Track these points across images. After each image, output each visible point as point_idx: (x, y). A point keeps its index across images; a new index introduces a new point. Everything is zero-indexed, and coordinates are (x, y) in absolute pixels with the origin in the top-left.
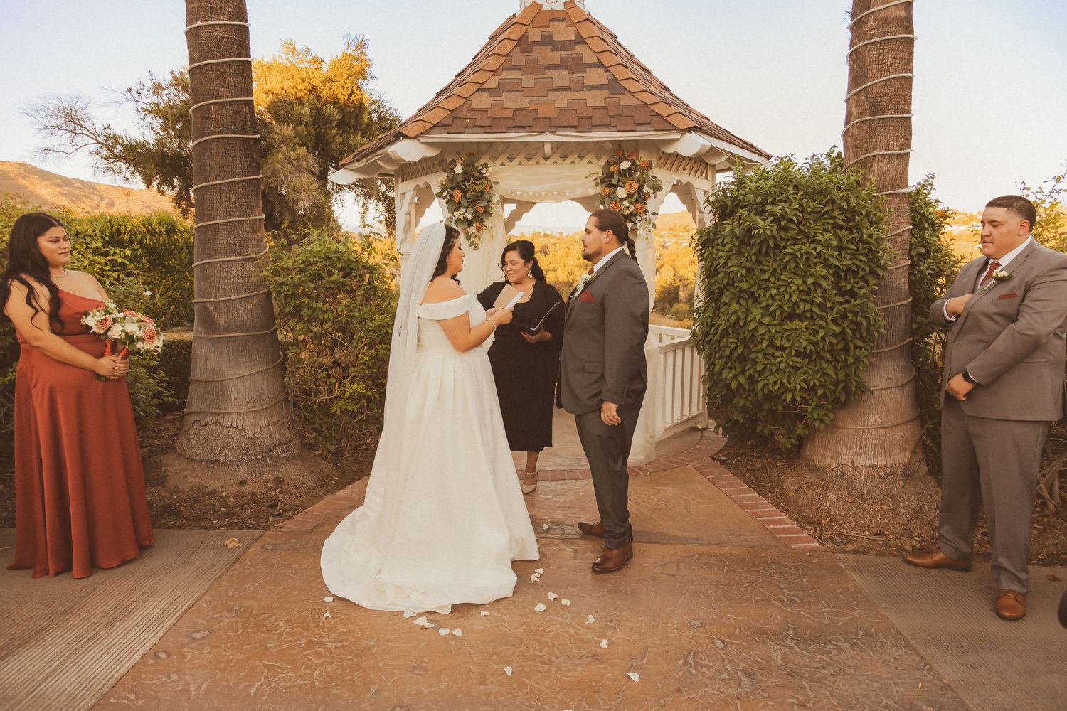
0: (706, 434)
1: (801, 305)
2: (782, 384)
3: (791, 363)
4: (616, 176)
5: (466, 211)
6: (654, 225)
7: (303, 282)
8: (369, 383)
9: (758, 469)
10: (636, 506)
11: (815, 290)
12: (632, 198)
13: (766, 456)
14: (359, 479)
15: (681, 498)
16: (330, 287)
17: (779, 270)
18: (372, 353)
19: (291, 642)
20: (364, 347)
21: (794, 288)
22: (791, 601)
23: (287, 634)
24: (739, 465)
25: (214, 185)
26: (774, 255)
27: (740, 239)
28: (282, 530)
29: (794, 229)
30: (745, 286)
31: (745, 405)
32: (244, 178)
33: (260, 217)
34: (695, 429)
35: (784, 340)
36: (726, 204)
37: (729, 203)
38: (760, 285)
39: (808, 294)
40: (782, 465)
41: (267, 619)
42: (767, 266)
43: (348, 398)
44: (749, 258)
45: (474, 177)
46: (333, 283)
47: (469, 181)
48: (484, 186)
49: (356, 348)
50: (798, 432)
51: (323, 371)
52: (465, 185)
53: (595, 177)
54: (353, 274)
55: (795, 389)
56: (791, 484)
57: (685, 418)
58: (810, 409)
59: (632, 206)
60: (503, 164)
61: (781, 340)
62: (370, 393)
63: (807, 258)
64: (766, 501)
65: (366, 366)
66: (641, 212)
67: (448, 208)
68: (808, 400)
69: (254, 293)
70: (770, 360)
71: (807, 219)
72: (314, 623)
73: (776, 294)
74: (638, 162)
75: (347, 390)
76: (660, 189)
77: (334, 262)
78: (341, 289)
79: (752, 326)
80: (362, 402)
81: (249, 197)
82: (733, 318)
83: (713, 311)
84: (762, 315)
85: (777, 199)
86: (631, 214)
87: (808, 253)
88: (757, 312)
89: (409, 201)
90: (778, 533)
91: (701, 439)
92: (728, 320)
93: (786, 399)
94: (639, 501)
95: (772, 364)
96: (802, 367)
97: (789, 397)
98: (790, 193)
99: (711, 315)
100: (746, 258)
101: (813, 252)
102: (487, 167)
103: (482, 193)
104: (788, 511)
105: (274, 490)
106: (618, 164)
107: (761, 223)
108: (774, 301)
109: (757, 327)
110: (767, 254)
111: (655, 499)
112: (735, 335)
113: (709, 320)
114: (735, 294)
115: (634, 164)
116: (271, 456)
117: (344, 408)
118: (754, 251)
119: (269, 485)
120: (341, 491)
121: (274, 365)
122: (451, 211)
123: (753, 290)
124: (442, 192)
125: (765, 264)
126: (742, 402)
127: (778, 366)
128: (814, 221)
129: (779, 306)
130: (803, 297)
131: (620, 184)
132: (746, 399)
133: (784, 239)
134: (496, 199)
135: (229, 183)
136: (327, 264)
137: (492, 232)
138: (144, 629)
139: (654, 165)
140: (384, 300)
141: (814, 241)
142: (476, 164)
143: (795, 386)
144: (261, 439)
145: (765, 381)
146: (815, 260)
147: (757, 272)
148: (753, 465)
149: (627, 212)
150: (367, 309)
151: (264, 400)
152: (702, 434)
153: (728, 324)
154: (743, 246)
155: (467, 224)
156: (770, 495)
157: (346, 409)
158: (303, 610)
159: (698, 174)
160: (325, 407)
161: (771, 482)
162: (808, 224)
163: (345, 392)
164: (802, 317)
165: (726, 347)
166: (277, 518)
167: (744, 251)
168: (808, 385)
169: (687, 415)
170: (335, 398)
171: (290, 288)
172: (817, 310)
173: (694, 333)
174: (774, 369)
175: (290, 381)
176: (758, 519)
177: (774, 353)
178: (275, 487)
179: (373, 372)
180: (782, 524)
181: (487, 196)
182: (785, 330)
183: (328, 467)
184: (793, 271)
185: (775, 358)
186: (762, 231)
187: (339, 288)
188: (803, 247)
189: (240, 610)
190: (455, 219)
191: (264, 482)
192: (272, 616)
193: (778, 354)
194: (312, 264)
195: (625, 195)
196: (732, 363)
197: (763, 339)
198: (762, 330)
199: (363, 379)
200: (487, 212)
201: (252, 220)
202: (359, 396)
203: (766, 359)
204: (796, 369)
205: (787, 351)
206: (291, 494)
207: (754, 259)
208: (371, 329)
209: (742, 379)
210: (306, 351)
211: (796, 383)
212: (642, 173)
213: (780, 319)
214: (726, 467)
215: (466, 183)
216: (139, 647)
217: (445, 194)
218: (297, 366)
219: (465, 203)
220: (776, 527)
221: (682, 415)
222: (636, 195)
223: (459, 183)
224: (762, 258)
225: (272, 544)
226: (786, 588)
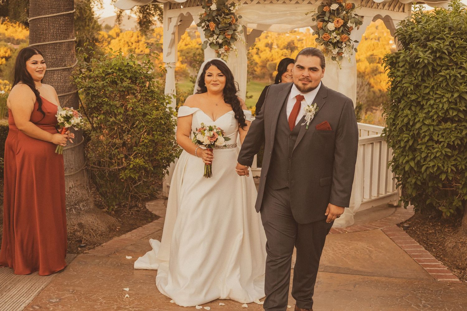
0: (399, 210)
1: (451, 112)
2: (439, 168)
3: (444, 153)
4: (328, 14)
5: (218, 37)
6: (356, 50)
7: (104, 86)
8: (147, 158)
9: (430, 234)
10: (333, 252)
11: (460, 101)
12: (339, 30)
13: (439, 225)
14: (135, 229)
15: (367, 249)
16: (123, 91)
17: (436, 87)
18: (150, 137)
19: (108, 306)
20: (144, 133)
21: (445, 100)
22: (424, 306)
23: (105, 303)
24: (417, 230)
25: (45, 18)
26: (433, 76)
27: (411, 64)
28: (89, 255)
29: (447, 59)
30: (413, 97)
31: (415, 183)
32: (65, 13)
33: (73, 40)
34: (391, 206)
35: (440, 136)
36: (406, 38)
37: (407, 37)
38: (423, 97)
39: (456, 104)
40: (448, 231)
41: (91, 296)
42: (429, 84)
43: (131, 169)
44: (417, 78)
45: (224, 13)
46: (125, 88)
47: (221, 16)
48: (232, 19)
49: (138, 133)
50: (454, 204)
51: (115, 149)
52: (218, 19)
53: (313, 14)
54: (138, 82)
55: (448, 172)
56: (450, 243)
57: (381, 196)
58: (461, 187)
59: (339, 36)
60: (246, 3)
61: (438, 136)
62: (147, 166)
63: (455, 80)
64: (429, 254)
65: (145, 146)
66: (345, 40)
67: (205, 34)
68: (460, 180)
69: (68, 93)
70: (431, 150)
71: (456, 52)
72: (119, 299)
73: (434, 104)
74: (344, 4)
75: (131, 163)
76: (361, 23)
77: (125, 73)
78: (130, 92)
79: (418, 126)
80: (141, 172)
81: (67, 26)
82: (406, 120)
83: (394, 114)
84: (426, 118)
85: (437, 37)
86: (338, 41)
87: (456, 76)
88: (422, 116)
89: (175, 25)
90: (431, 272)
91: (394, 213)
92: (403, 120)
93: (441, 178)
94: (335, 249)
95: (432, 153)
96: (453, 156)
97: (443, 177)
98: (445, 33)
99: (393, 117)
100: (415, 77)
101: (459, 75)
102: (234, 6)
103: (230, 24)
104: (444, 260)
105: (79, 231)
106: (330, 6)
107: (421, 54)
108: (433, 108)
109: (421, 126)
110: (428, 75)
111: (348, 248)
112: (408, 132)
113: (391, 121)
114: (408, 103)
115: (341, 5)
116: (75, 208)
117: (129, 175)
118: (419, 74)
119: (76, 228)
120: (124, 235)
121: (79, 144)
122: (206, 36)
123: (420, 100)
124: (201, 23)
125: (427, 82)
126: (414, 181)
127: (435, 154)
128: (462, 54)
129: (436, 113)
130: (452, 106)
131: (330, 20)
132: (417, 179)
133: (440, 66)
134: (240, 29)
135: (55, 16)
136: (121, 74)
137: (236, 53)
138: (21, 296)
139: (356, 6)
140: (158, 100)
141: (461, 68)
142: (226, 3)
143: (447, 169)
144: (69, 196)
145: (427, 166)
146: (461, 81)
147: (422, 87)
148: (428, 231)
149: (335, 41)
150: (147, 106)
151: (72, 169)
152: (396, 209)
153: (403, 124)
154: (413, 69)
155: (218, 47)
156: (434, 250)
157: (130, 177)
158: (112, 294)
159: (397, 8)
160: (114, 176)
161: (438, 242)
162: (457, 55)
163: (130, 164)
164: (452, 120)
165: (402, 140)
166: (83, 249)
167: (413, 73)
168: (457, 169)
169: (383, 194)
170: (123, 167)
171: (95, 91)
172: (462, 116)
173: (385, 130)
174: (433, 156)
175: (92, 155)
176: (420, 263)
177: (433, 145)
178: (79, 229)
179: (149, 151)
180: (436, 267)
181: (233, 27)
182: (441, 129)
183: (113, 220)
184: (446, 88)
185: (434, 148)
186: (421, 60)
187: (129, 90)
188: (452, 72)
189: (73, 291)
190: (209, 42)
191: (72, 225)
192: (94, 295)
193: (435, 146)
194: (109, 74)
195: (334, 28)
196: (406, 153)
197: (425, 136)
198: (425, 129)
199: (143, 155)
200: (233, 38)
201: (69, 42)
202: (139, 167)
203: (428, 149)
204: (449, 157)
205: (442, 144)
206: (90, 235)
207: (420, 79)
208: (150, 120)
209: (412, 164)
210: (103, 134)
211: (449, 167)
212: (347, 13)
213: (437, 121)
214: (406, 232)
215: (219, 17)
216: (21, 303)
217: (203, 24)
218: (96, 145)
219: (217, 31)
220: (431, 269)
221: (378, 193)
222: (342, 29)
223: (213, 17)
224: (425, 78)
225: (84, 262)
226: (424, 300)
